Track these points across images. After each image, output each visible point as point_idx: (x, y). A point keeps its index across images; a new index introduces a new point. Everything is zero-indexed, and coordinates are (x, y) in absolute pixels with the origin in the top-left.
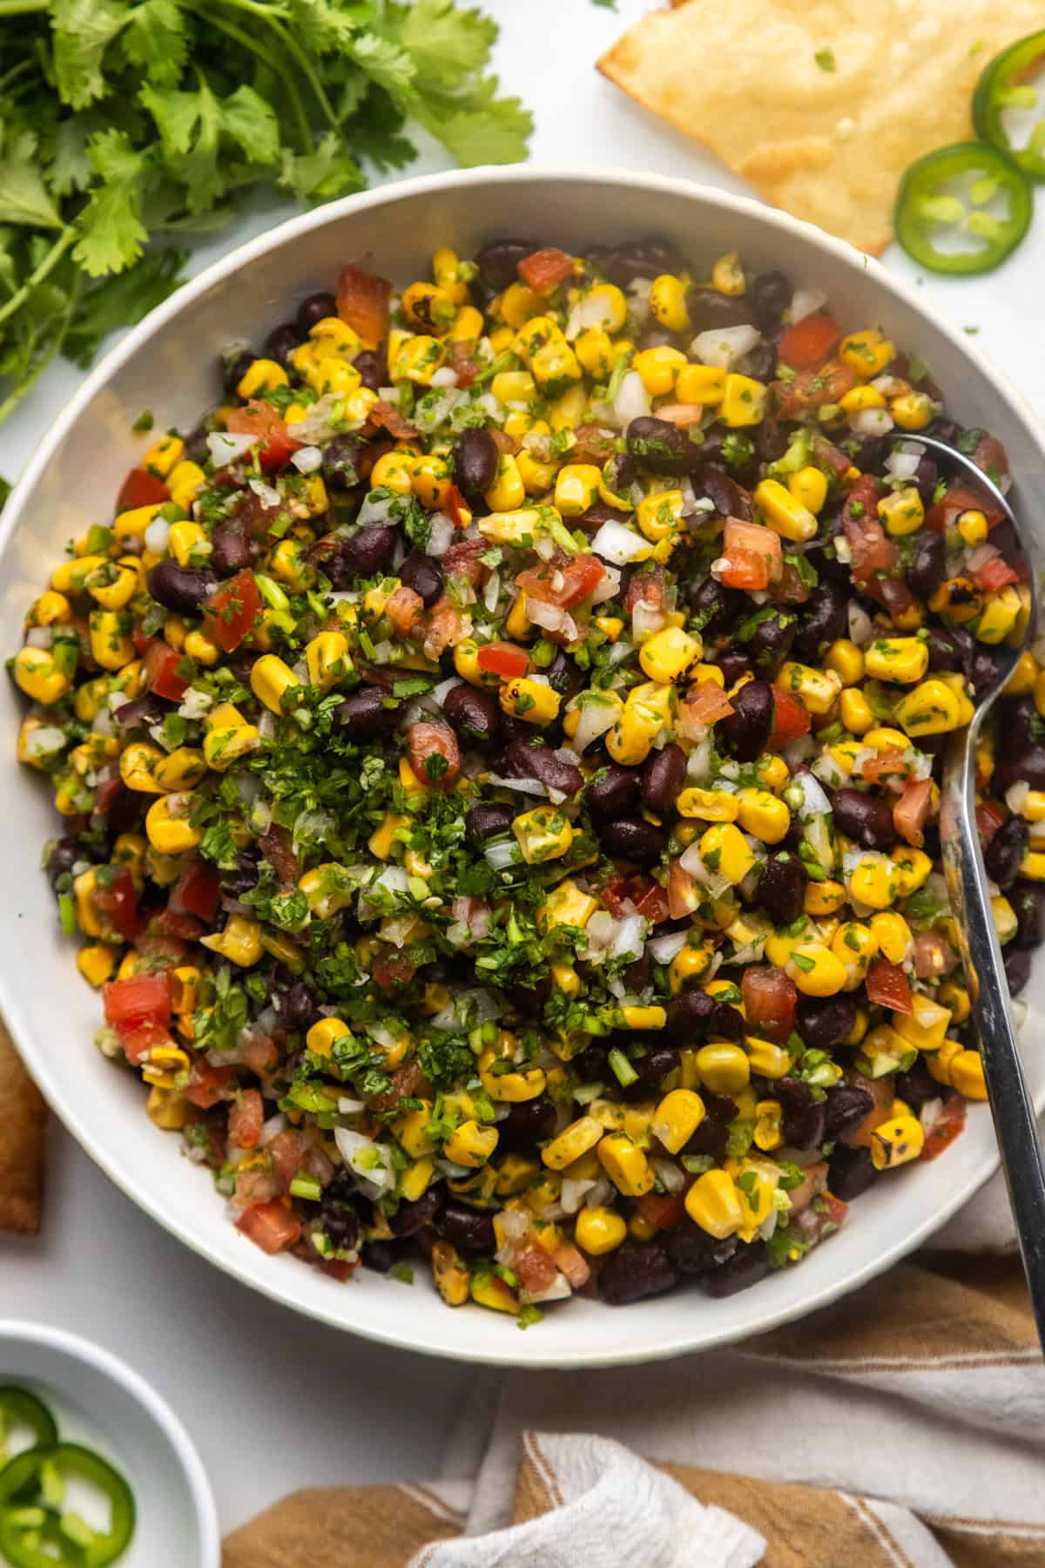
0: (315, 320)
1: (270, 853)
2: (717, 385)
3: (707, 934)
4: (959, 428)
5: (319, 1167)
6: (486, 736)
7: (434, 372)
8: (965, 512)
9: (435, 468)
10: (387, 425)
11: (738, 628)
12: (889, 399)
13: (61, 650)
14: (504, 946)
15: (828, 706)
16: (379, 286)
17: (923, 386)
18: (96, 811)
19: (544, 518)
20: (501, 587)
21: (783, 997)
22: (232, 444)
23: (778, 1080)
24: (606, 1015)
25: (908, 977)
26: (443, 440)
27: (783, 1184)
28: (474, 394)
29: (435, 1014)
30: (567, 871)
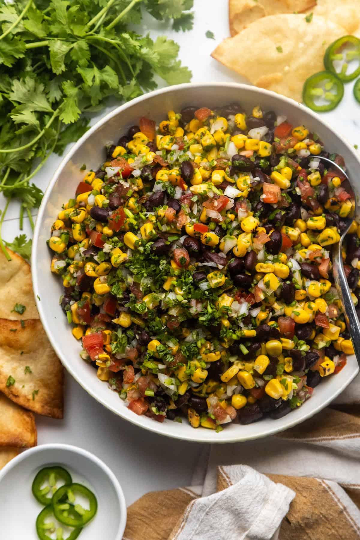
0: (134, 133)
1: (133, 291)
2: (257, 144)
3: (267, 307)
4: (329, 154)
5: (153, 386)
6: (197, 251)
7: (172, 146)
8: (334, 177)
9: (176, 172)
10: (159, 162)
11: (269, 216)
12: (308, 146)
13: (63, 236)
14: (207, 314)
15: (297, 238)
16: (152, 123)
17: (317, 142)
18: (77, 284)
19: (209, 185)
20: (198, 207)
21: (291, 325)
22: (114, 170)
23: (291, 350)
24: (238, 333)
25: (327, 317)
26: (176, 166)
27: (294, 381)
28: (185, 151)
29: (186, 338)
30: (223, 291)
